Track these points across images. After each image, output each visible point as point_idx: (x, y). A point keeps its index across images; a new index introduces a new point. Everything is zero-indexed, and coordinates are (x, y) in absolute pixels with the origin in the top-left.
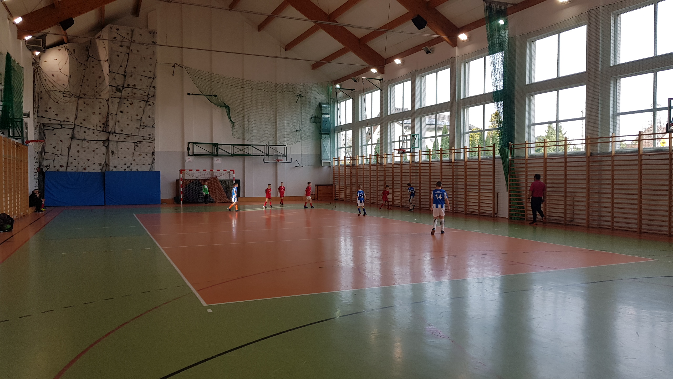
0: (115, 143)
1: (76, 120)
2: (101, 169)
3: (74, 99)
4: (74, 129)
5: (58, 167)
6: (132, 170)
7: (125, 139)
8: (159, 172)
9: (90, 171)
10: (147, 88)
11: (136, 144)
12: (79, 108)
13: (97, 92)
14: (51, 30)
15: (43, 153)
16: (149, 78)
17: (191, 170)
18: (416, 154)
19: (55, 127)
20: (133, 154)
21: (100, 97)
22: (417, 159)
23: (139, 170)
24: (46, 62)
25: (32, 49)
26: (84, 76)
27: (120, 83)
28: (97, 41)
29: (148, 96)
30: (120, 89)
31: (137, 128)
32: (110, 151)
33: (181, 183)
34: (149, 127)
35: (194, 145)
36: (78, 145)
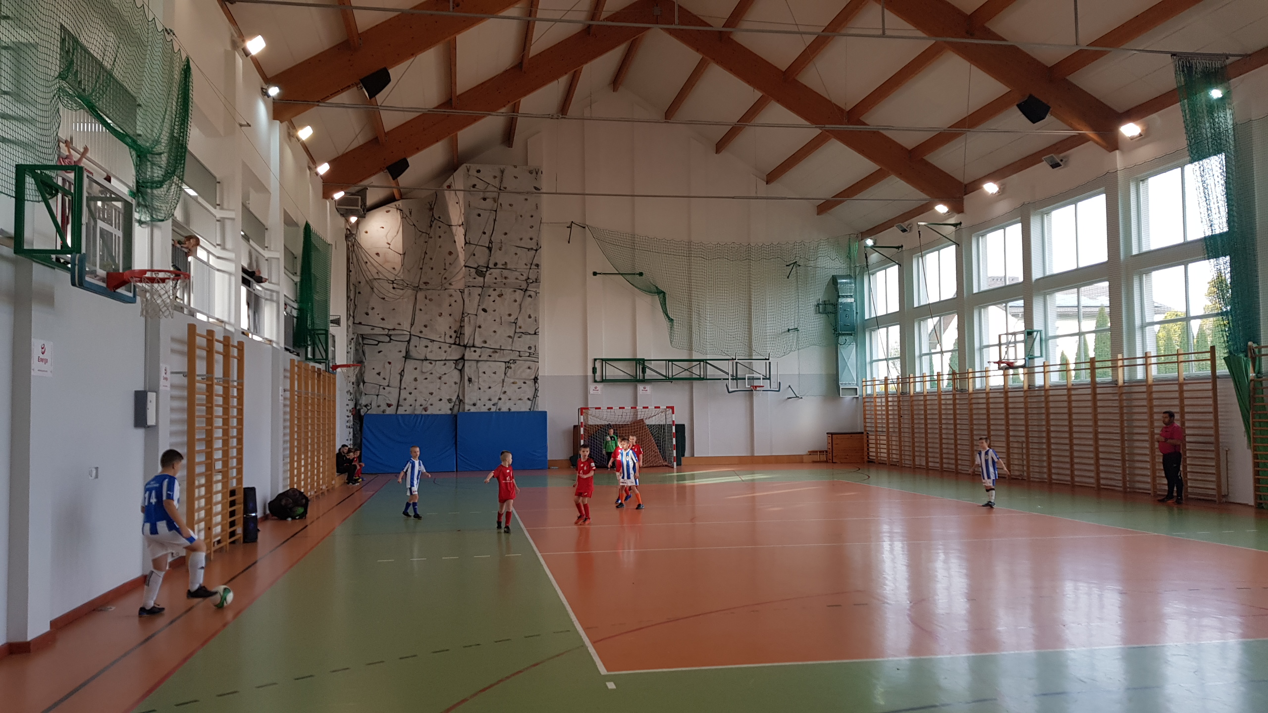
0: (474, 363)
1: (412, 328)
2: (451, 409)
3: (409, 292)
4: (409, 342)
5: (384, 406)
6: (502, 411)
7: (490, 356)
8: (546, 412)
9: (435, 413)
10: (525, 267)
11: (508, 364)
12: (418, 308)
13: (445, 278)
14: (374, 180)
15: (362, 384)
16: (529, 249)
17: (600, 408)
18: (1037, 370)
19: (380, 340)
20: (503, 381)
21: (452, 287)
22: (1039, 380)
23: (513, 410)
24: (366, 232)
25: (346, 214)
26: (426, 253)
27: (482, 262)
28: (447, 193)
29: (528, 281)
30: (482, 271)
31: (510, 337)
32: (466, 378)
33: (582, 432)
34: (530, 334)
35: (604, 362)
36: (416, 369)
